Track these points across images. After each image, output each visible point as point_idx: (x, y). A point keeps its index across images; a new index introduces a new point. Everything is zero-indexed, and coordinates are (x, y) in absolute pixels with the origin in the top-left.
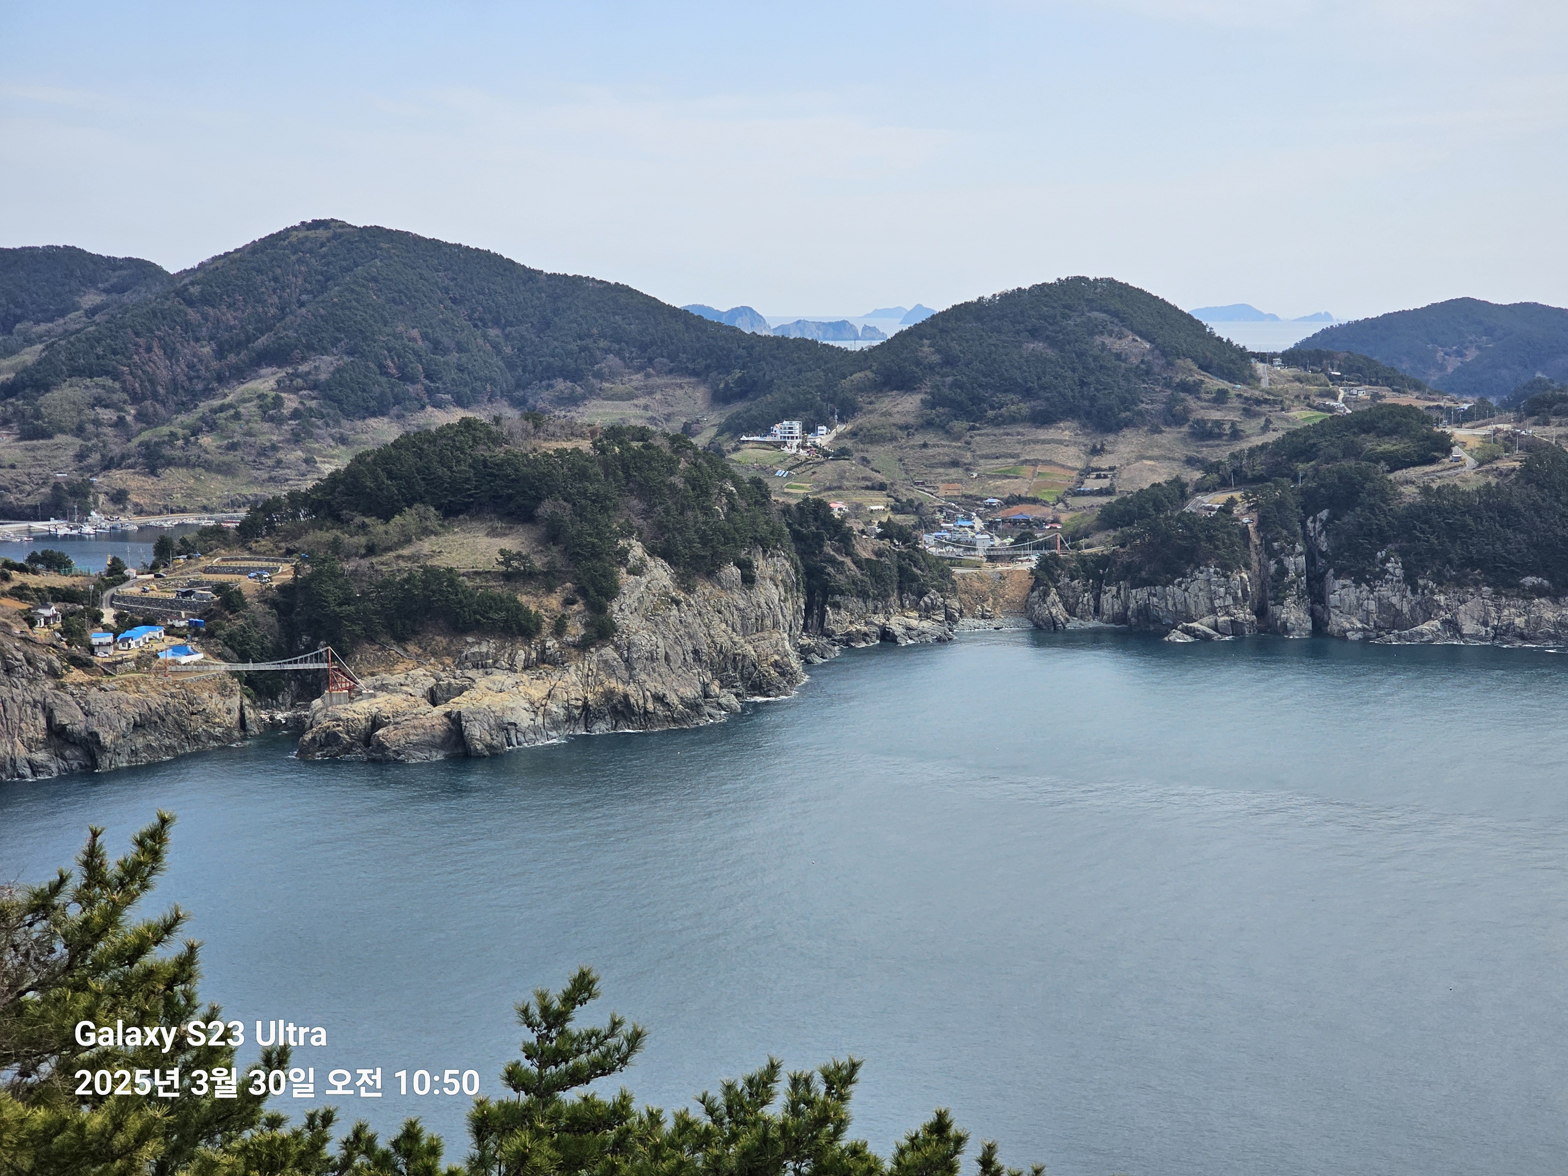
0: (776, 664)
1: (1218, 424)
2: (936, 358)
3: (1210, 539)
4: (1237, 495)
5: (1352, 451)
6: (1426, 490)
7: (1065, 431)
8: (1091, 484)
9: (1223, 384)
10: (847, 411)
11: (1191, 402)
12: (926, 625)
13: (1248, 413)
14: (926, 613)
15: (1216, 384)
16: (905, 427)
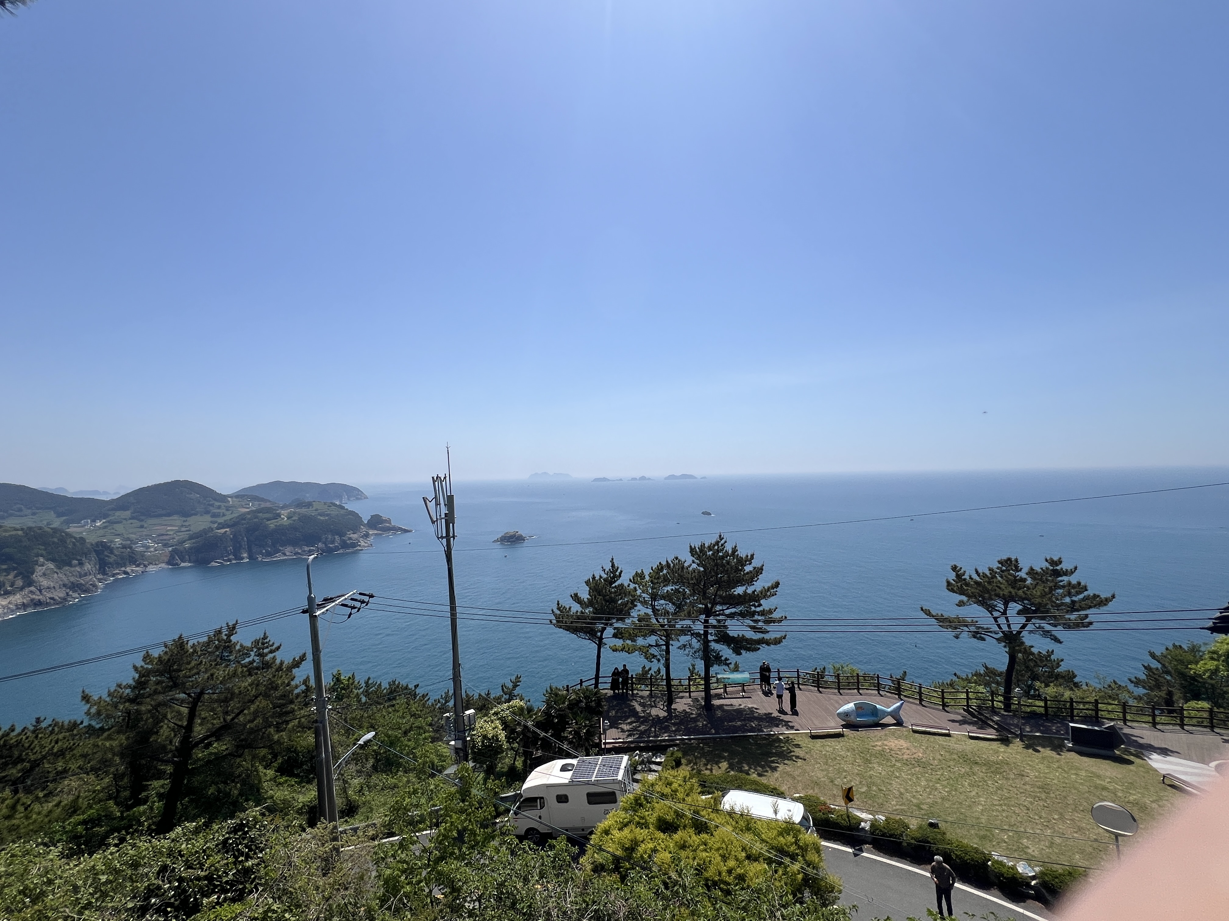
0: (91, 584)
1: (219, 513)
2: (135, 501)
3: (221, 540)
4: (228, 530)
5: (256, 517)
6: (276, 526)
7: (175, 517)
8: (183, 529)
9: (220, 504)
10: (105, 516)
11: (211, 508)
12: (137, 569)
13: (227, 510)
14: (138, 566)
15: (217, 504)
16: (125, 519)
